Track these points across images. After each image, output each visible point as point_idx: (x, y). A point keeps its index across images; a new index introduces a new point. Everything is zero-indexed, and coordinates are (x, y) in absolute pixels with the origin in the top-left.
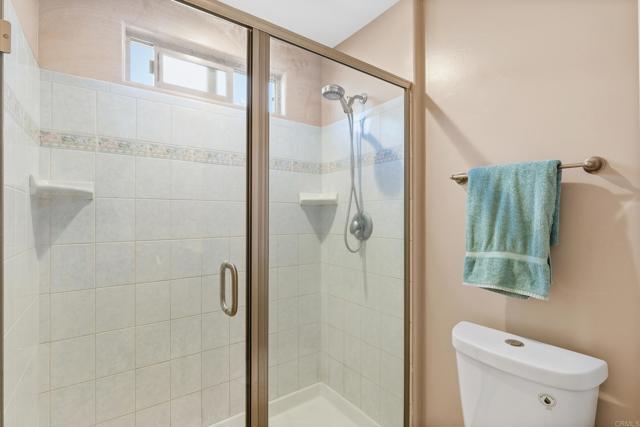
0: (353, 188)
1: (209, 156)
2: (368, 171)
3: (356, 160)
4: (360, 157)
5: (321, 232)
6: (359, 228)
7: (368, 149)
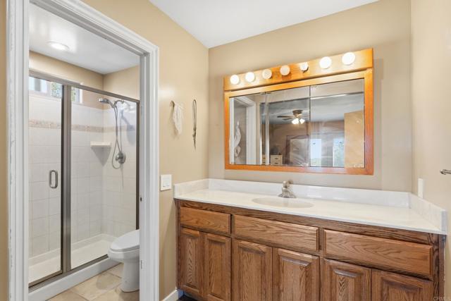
0: (117, 141)
1: (37, 124)
2: (124, 133)
3: (119, 129)
4: (120, 127)
5: (103, 162)
6: (119, 158)
7: (124, 124)
